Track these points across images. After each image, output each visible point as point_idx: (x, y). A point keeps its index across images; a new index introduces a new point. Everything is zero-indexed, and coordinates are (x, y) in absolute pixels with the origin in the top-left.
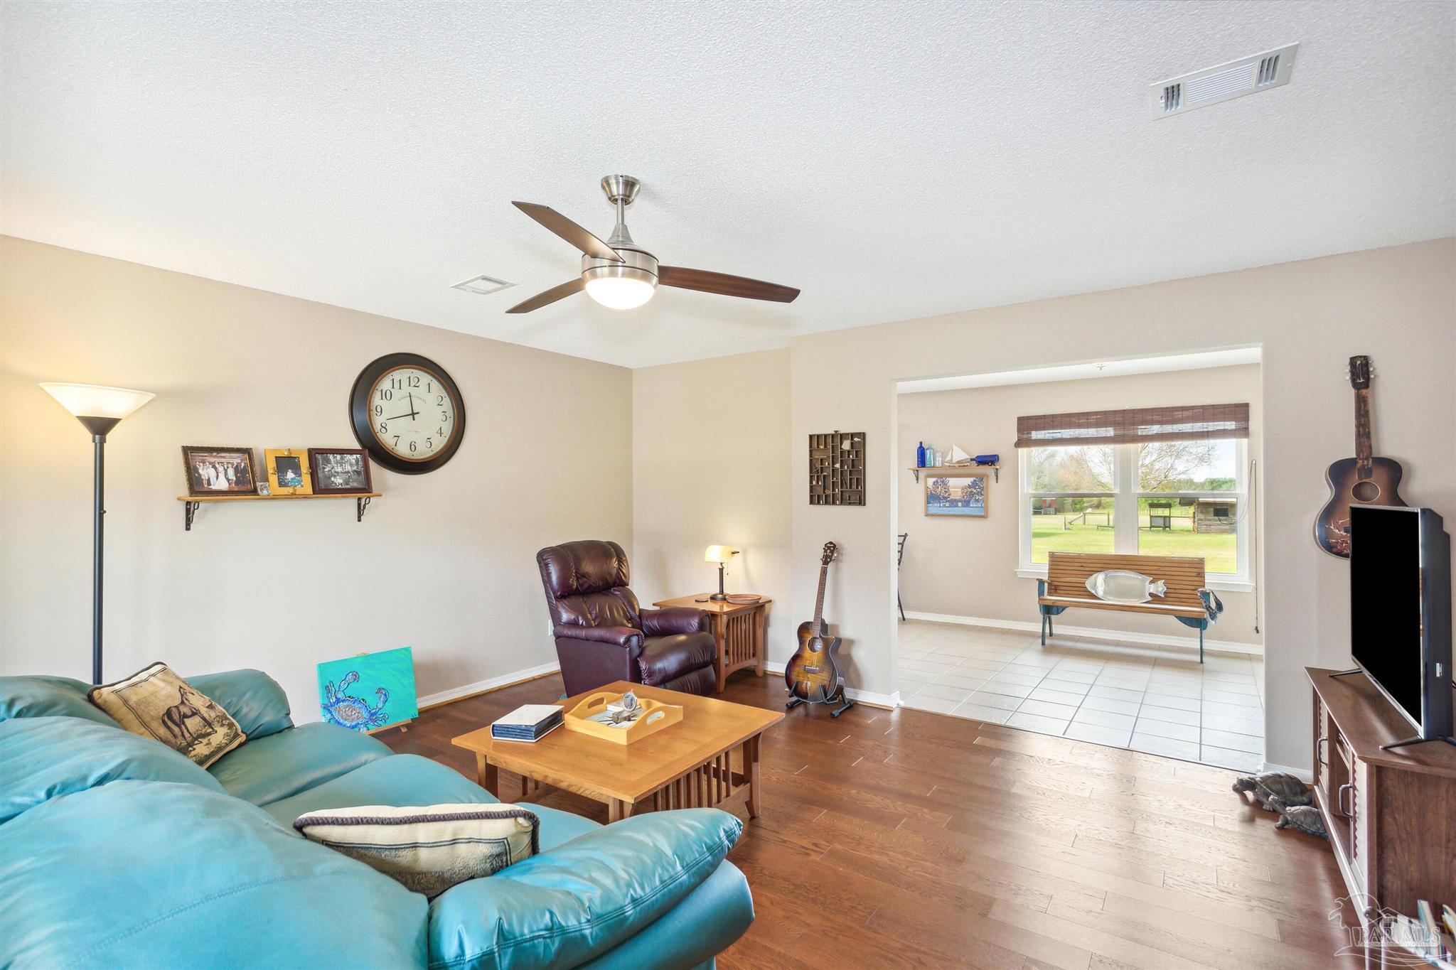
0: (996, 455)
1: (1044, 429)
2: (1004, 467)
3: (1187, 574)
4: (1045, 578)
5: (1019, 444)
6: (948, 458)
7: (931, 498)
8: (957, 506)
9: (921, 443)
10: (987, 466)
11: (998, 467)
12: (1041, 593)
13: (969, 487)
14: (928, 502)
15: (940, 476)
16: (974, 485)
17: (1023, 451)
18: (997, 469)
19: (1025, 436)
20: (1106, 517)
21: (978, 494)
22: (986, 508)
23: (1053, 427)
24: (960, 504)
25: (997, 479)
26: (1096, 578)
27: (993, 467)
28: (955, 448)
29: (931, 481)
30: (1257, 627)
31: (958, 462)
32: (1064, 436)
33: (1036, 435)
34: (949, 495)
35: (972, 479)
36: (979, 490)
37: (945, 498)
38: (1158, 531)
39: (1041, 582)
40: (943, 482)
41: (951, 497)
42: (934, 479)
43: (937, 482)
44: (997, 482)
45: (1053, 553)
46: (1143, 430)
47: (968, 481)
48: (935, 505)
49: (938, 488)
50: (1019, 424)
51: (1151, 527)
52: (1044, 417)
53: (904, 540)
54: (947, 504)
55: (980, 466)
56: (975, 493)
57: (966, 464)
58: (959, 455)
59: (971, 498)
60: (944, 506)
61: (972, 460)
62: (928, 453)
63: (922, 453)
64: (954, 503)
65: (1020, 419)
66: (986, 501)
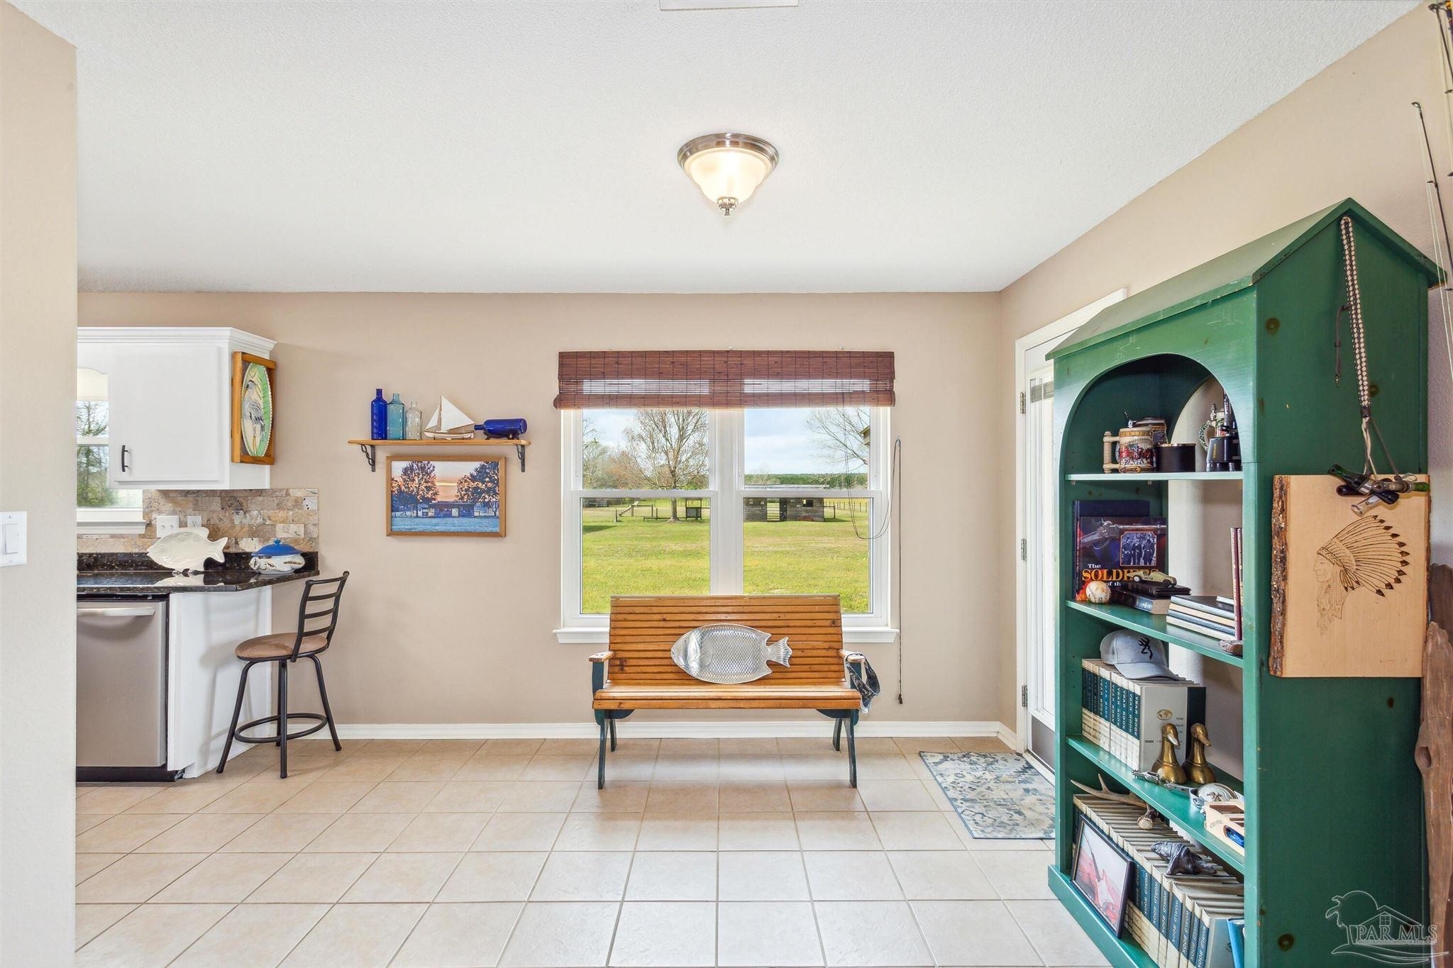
0: (520, 420)
1: (603, 376)
2: (535, 441)
3: (818, 623)
4: (604, 655)
5: (560, 402)
6: (433, 423)
7: (399, 500)
8: (450, 516)
9: (379, 392)
10: (504, 440)
11: (523, 442)
12: (597, 685)
13: (473, 478)
14: (393, 509)
15: (416, 458)
16: (480, 475)
17: (567, 415)
18: (523, 446)
19: (572, 388)
20: (651, 508)
21: (488, 491)
22: (503, 519)
23: (618, 375)
24: (455, 512)
25: (523, 465)
26: (686, 643)
27: (515, 441)
28: (445, 402)
29: (399, 467)
30: (900, 695)
31: (451, 431)
32: (636, 392)
33: (591, 387)
34: (436, 494)
35: (477, 465)
36: (489, 485)
37: (427, 500)
38: (692, 521)
39: (597, 665)
40: (423, 469)
41: (439, 499)
42: (405, 464)
43: (412, 468)
44: (523, 470)
45: (617, 598)
46: (752, 386)
47: (471, 468)
48: (408, 513)
49: (414, 480)
50: (561, 365)
51: (687, 517)
52: (604, 355)
53: (341, 586)
54: (431, 512)
55: (492, 441)
56: (483, 491)
57: (467, 436)
58: (452, 417)
59: (475, 501)
60: (425, 515)
61: (477, 428)
62: (392, 411)
63: (380, 412)
64: (443, 509)
65: (562, 356)
66: (502, 506)
